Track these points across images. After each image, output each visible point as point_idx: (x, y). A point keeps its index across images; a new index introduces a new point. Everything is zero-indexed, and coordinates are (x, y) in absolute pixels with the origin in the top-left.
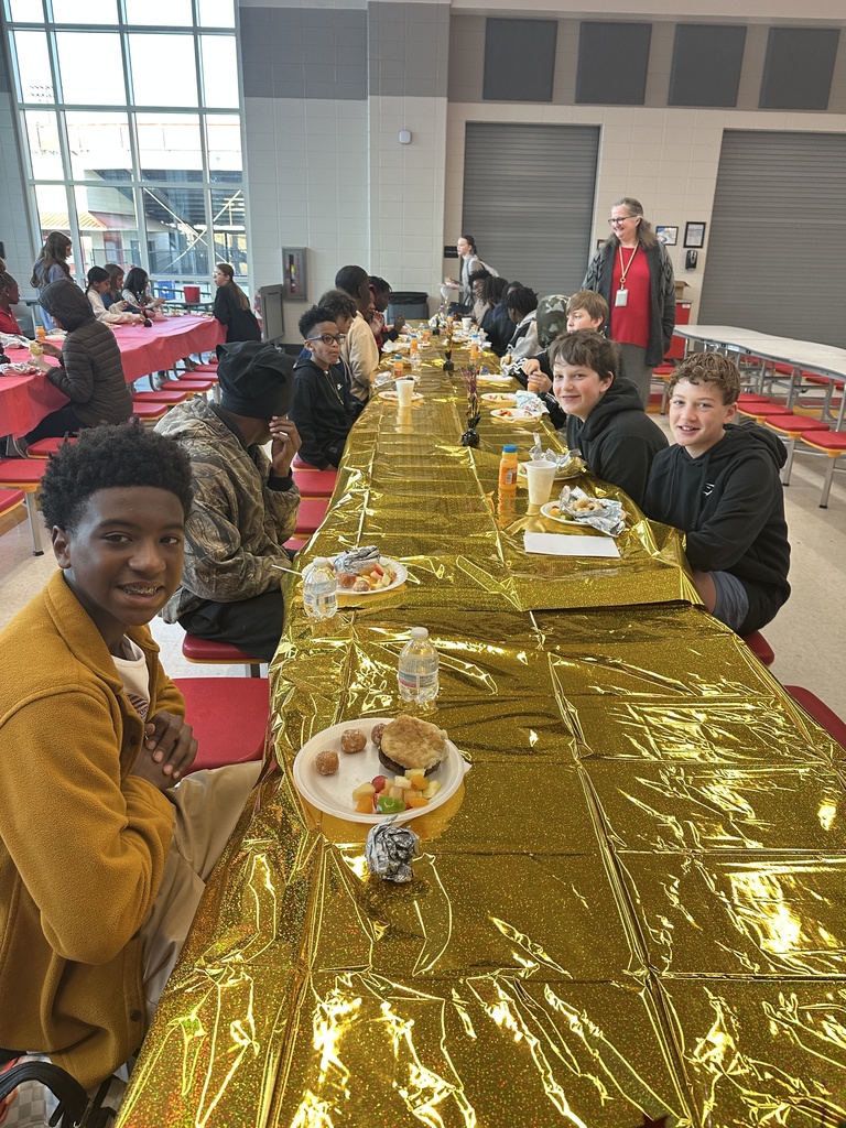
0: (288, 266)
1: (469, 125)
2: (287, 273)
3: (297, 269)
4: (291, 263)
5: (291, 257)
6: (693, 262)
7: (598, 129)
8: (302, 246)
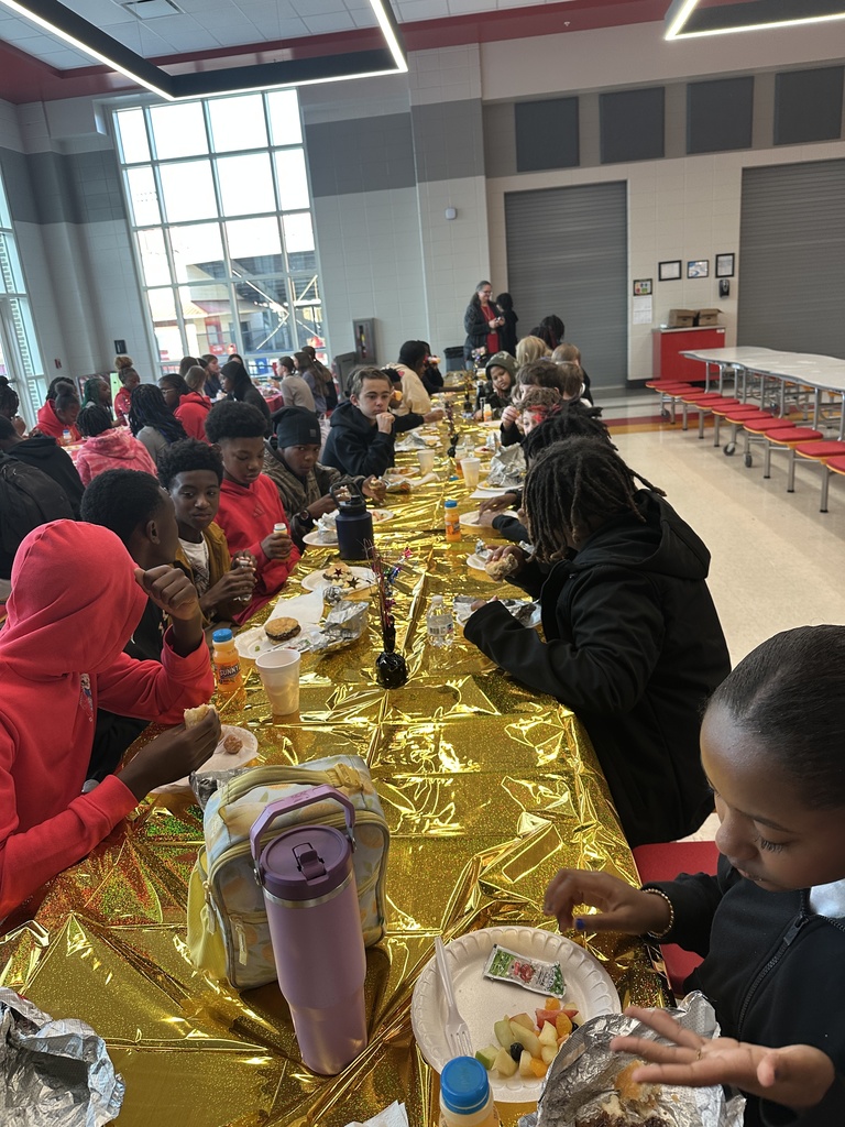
0: (358, 335)
1: (507, 195)
2: (359, 342)
3: (367, 337)
4: (361, 332)
5: (361, 327)
6: (725, 290)
7: (625, 182)
8: (370, 316)
